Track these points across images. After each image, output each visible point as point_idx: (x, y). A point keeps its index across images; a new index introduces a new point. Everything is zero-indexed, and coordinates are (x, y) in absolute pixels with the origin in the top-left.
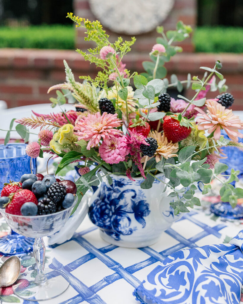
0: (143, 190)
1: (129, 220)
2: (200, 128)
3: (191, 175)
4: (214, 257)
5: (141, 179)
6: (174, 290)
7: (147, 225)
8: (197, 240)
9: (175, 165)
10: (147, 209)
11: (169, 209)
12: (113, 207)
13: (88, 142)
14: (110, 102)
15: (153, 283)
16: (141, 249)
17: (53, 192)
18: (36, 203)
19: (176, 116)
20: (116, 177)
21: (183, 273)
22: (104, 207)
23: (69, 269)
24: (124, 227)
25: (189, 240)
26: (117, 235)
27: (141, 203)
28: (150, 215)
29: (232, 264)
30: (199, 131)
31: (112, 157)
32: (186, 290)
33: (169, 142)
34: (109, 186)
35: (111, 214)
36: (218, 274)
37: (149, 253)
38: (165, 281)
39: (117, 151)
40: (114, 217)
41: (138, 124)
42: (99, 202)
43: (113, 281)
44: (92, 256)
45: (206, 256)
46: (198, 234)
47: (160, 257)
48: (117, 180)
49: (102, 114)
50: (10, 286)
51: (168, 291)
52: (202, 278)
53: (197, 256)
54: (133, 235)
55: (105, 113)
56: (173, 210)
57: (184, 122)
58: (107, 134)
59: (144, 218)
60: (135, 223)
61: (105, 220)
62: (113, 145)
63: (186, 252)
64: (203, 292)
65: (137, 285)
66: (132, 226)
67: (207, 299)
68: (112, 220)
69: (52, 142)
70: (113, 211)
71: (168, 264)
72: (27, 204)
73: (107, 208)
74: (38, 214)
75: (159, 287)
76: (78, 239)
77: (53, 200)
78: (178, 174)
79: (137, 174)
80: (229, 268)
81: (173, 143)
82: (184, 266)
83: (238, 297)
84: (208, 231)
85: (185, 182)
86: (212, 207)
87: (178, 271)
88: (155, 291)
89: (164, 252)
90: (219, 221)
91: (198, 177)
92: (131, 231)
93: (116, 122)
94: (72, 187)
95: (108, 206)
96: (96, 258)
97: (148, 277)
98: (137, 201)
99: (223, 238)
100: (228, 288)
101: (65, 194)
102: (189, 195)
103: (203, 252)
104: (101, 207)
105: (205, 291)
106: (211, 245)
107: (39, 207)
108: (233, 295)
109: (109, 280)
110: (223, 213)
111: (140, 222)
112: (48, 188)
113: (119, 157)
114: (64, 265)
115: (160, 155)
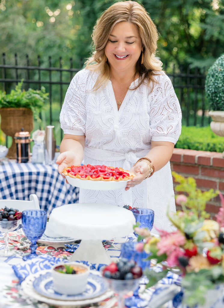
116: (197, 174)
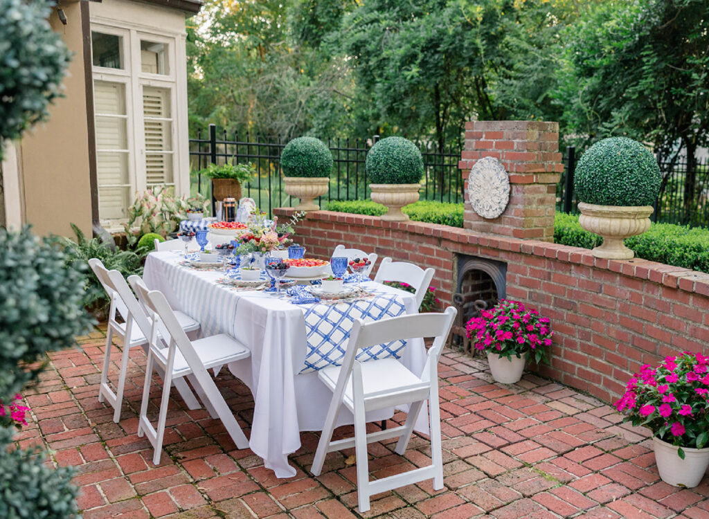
116: (365, 233)
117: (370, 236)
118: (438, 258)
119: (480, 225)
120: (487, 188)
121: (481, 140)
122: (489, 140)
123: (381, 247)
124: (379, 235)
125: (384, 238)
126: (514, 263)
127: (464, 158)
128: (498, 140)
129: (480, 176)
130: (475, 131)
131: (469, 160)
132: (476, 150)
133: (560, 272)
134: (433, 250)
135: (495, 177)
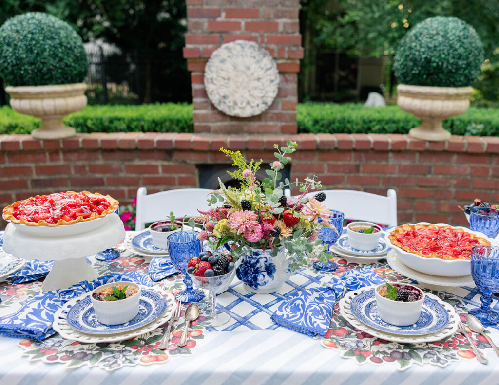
0: (272, 257)
1: (264, 276)
2: (305, 217)
3: (301, 247)
4: (316, 295)
5: (270, 250)
6: (294, 314)
7: (275, 279)
8: (305, 286)
9: (290, 242)
10: (274, 268)
11: (287, 268)
12: (253, 269)
13: (237, 230)
14: (248, 202)
15: (282, 311)
16: (271, 294)
17: (222, 262)
18: (213, 269)
19: (290, 211)
20: (254, 250)
21: (299, 305)
22: (247, 269)
23: (228, 308)
24: (260, 281)
25: (300, 286)
26: (256, 286)
27: (270, 265)
28: (276, 273)
29: (327, 298)
30: (305, 219)
31: (253, 238)
32: (301, 313)
33: (287, 227)
34: (249, 256)
35: (251, 273)
36: (319, 304)
37: (276, 296)
38: (289, 310)
39: (256, 235)
40: (254, 274)
41: (268, 218)
42: (243, 266)
43: (257, 313)
44: (241, 300)
45: (311, 294)
46: (306, 282)
47: (283, 297)
48: (254, 251)
49: (244, 210)
50: (195, 321)
51: (291, 315)
52: (309, 306)
53: (306, 294)
54: (266, 285)
55: (246, 210)
56: (290, 268)
57: (296, 215)
58: (249, 225)
59: (273, 274)
60: (267, 278)
61: (248, 277)
62: (253, 231)
63: (300, 293)
64: (310, 314)
65: (272, 314)
66: (265, 280)
67: (312, 317)
68: (253, 276)
69: (214, 230)
70: (253, 271)
71: (289, 300)
72: (208, 270)
73: (248, 269)
74: (215, 276)
75: (285, 313)
76: (230, 290)
77: (222, 267)
78: (294, 248)
79: (268, 247)
80: (325, 301)
81: (289, 227)
82: (299, 300)
83: (330, 316)
84: (312, 280)
85: (298, 252)
86: (315, 264)
87: (296, 304)
88: (283, 315)
89: (286, 294)
90: (319, 274)
91: (306, 248)
92: (265, 283)
93: (254, 217)
94: (231, 258)
95: (249, 268)
96: (244, 301)
97: (279, 308)
98: (268, 264)
99: (322, 283)
100: (324, 311)
101: (229, 263)
102: (300, 259)
103: (310, 292)
104: (245, 269)
105: (311, 313)
106: (314, 288)
107: (215, 271)
108: (327, 315)
109: (254, 313)
110: (322, 268)
111: (271, 277)
112: (218, 260)
113: (257, 238)
114: (225, 306)
115: (282, 236)
117: (17, 165)
118: (167, 175)
119: (225, 126)
120: (240, 80)
121: (219, 20)
122: (233, 20)
123: (42, 177)
124: (36, 161)
125: (48, 163)
126: (303, 162)
127: (191, 43)
128: (250, 20)
129: (228, 65)
130: (205, 7)
131: (201, 47)
132: (212, 33)
133: (374, 162)
134: (156, 167)
135: (254, 67)
